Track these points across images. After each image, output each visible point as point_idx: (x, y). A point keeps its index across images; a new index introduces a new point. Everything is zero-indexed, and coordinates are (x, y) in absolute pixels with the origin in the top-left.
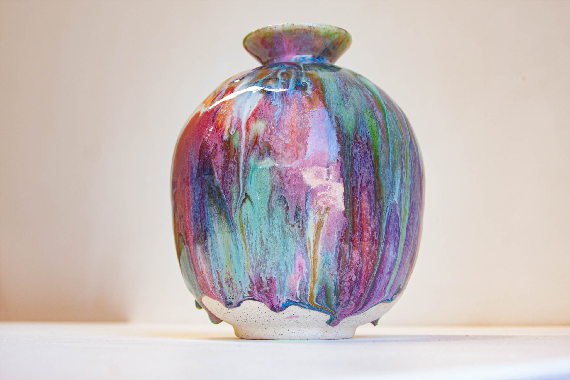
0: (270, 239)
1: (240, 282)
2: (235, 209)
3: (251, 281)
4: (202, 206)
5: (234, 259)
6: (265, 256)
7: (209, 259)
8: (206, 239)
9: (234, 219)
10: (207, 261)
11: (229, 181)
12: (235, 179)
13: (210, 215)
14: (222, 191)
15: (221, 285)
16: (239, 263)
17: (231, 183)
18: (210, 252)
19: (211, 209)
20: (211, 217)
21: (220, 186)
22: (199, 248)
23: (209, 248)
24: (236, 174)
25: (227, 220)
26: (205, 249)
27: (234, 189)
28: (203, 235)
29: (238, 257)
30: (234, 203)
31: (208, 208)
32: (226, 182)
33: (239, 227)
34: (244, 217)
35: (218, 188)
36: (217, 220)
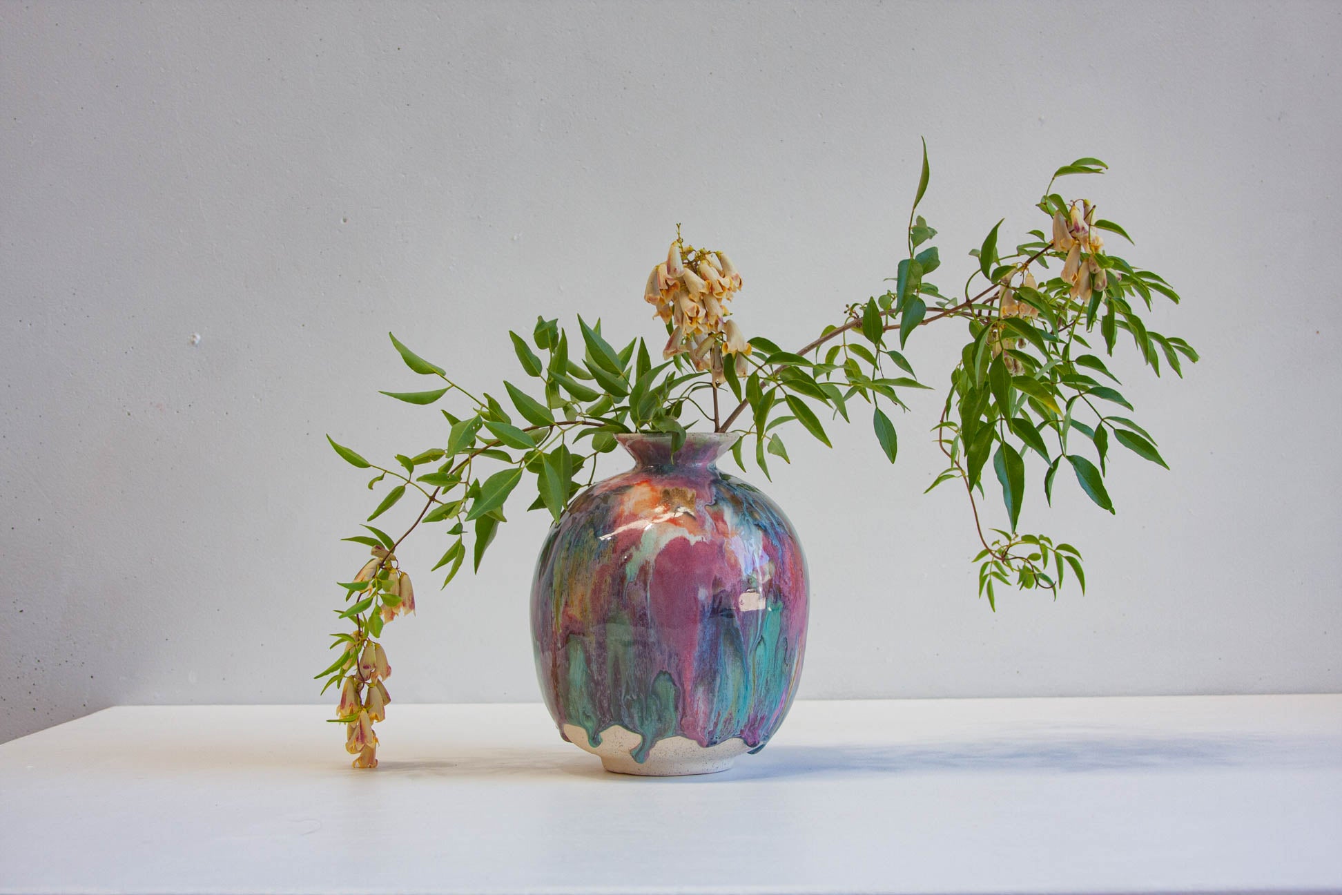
0: (773, 679)
1: (738, 722)
2: (751, 651)
3: (749, 720)
4: (714, 646)
5: (741, 700)
6: (766, 696)
7: (712, 700)
8: (714, 679)
9: (748, 661)
10: (710, 702)
11: (749, 623)
12: (754, 621)
13: (722, 657)
14: (741, 633)
15: (716, 724)
16: (745, 703)
17: (750, 626)
18: (717, 694)
19: (725, 649)
20: (724, 659)
21: (739, 628)
22: (701, 689)
23: (717, 690)
24: (755, 617)
25: (742, 662)
26: (710, 690)
27: (752, 632)
28: (711, 676)
29: (745, 698)
30: (751, 645)
31: (722, 648)
32: (746, 625)
33: (752, 667)
34: (757, 658)
35: (737, 630)
36: (730, 662)
